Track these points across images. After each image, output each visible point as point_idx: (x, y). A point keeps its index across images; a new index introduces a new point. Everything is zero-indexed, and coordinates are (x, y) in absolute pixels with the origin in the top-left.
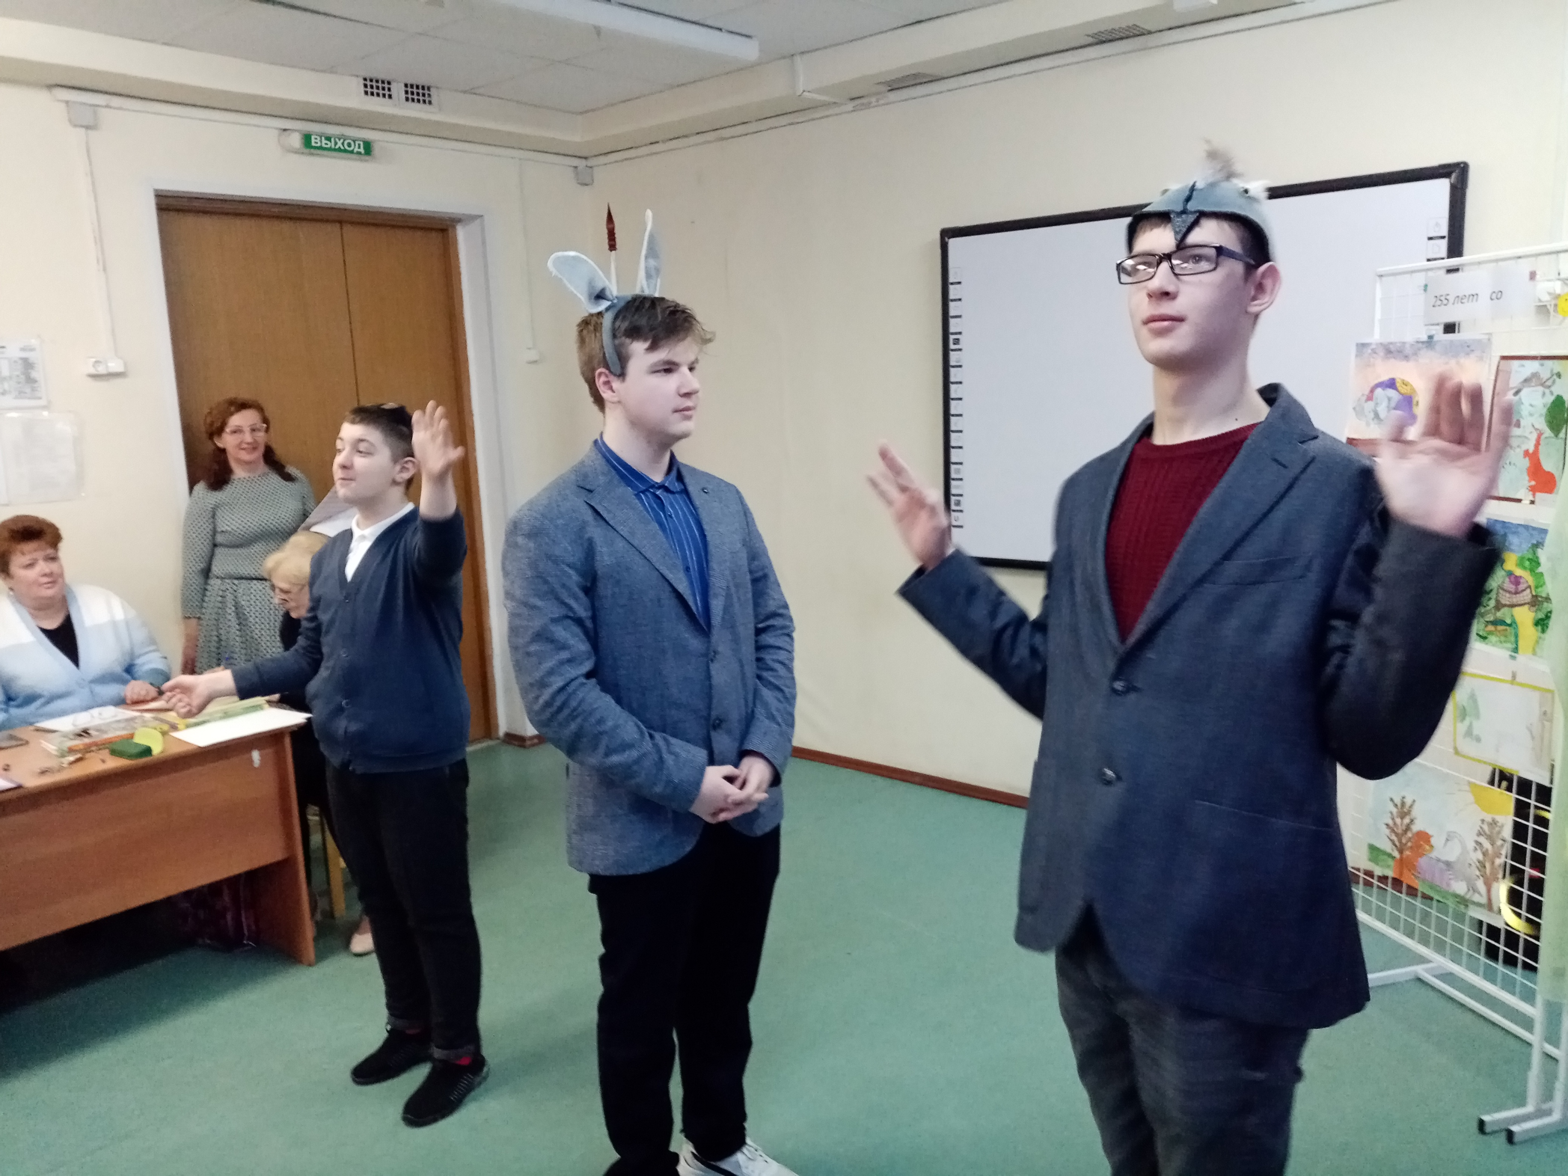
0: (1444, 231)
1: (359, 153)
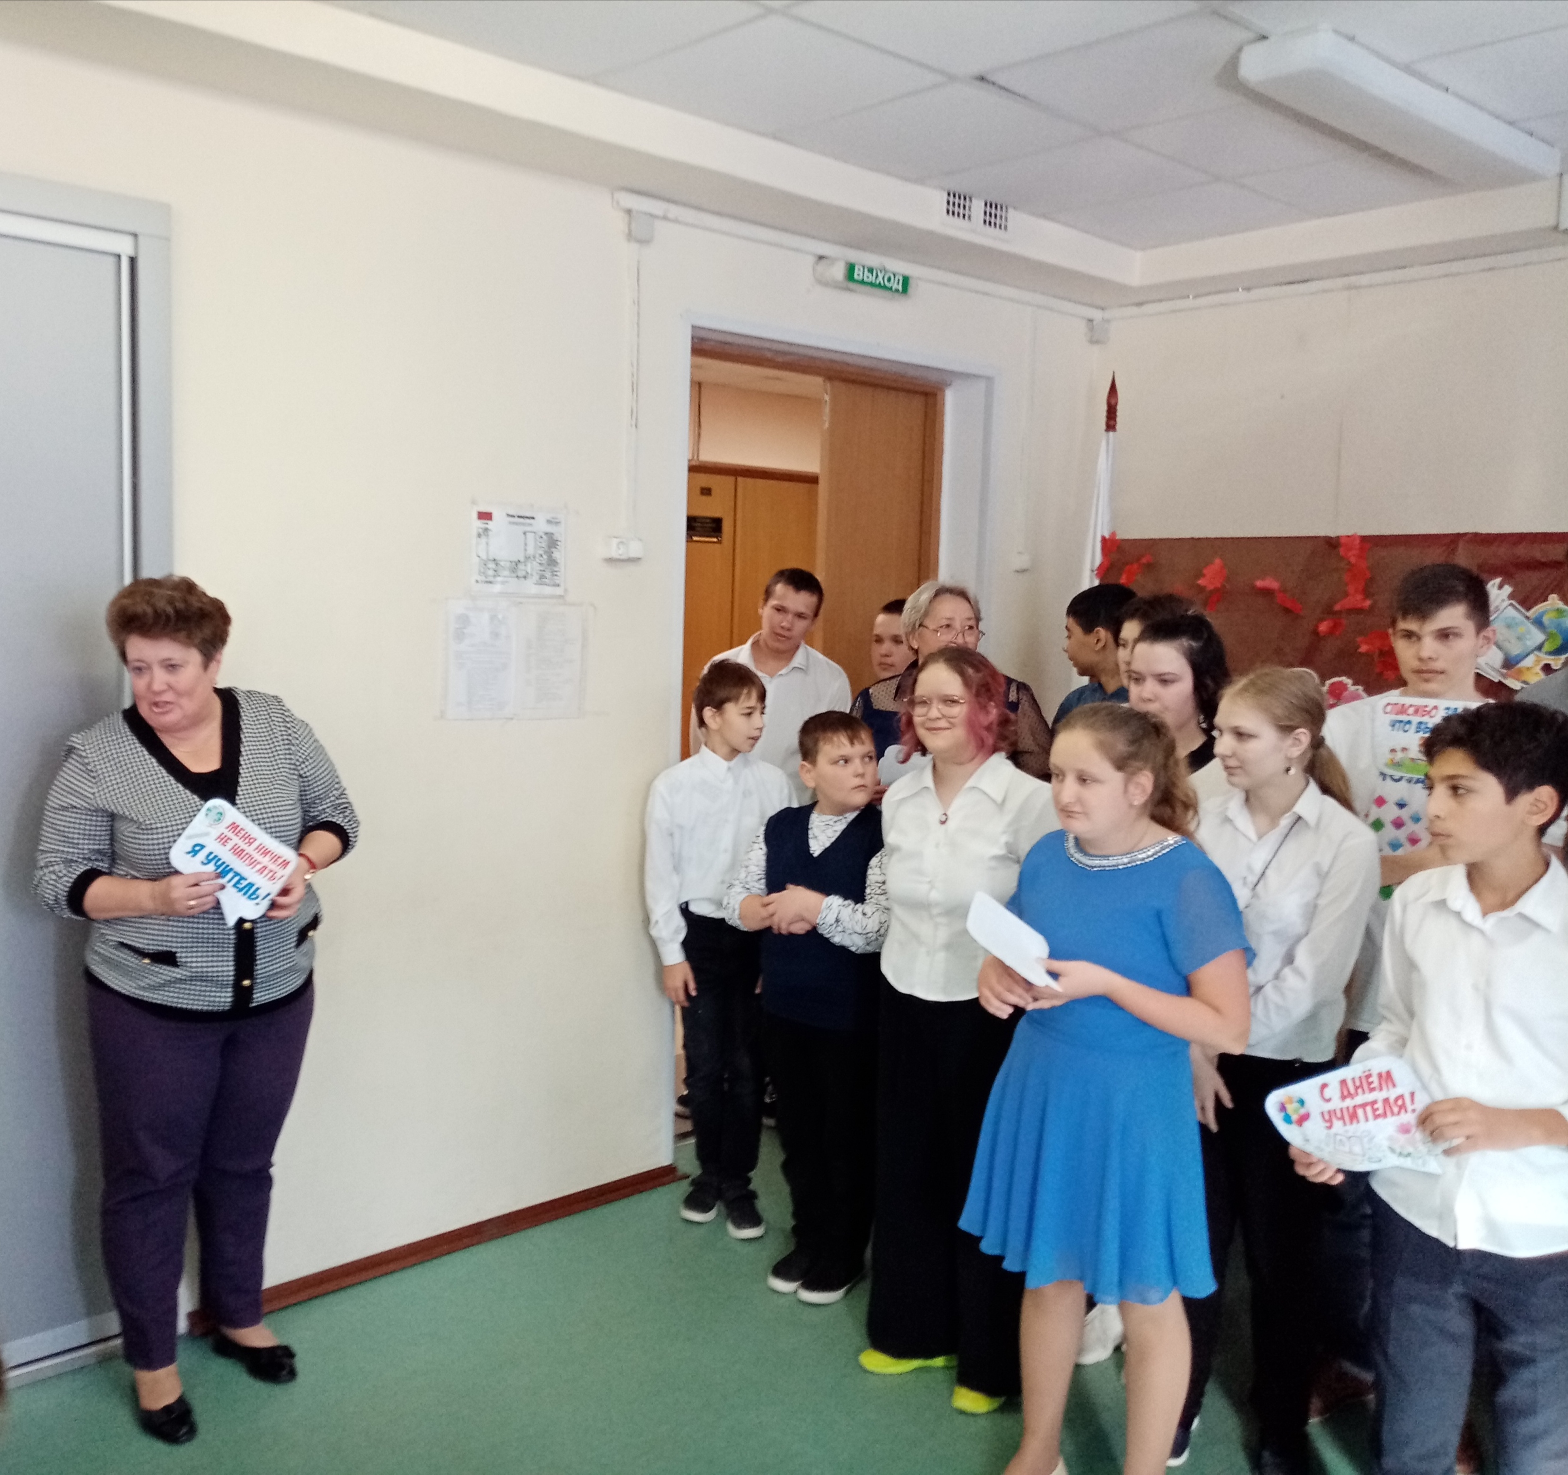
1: (897, 291)
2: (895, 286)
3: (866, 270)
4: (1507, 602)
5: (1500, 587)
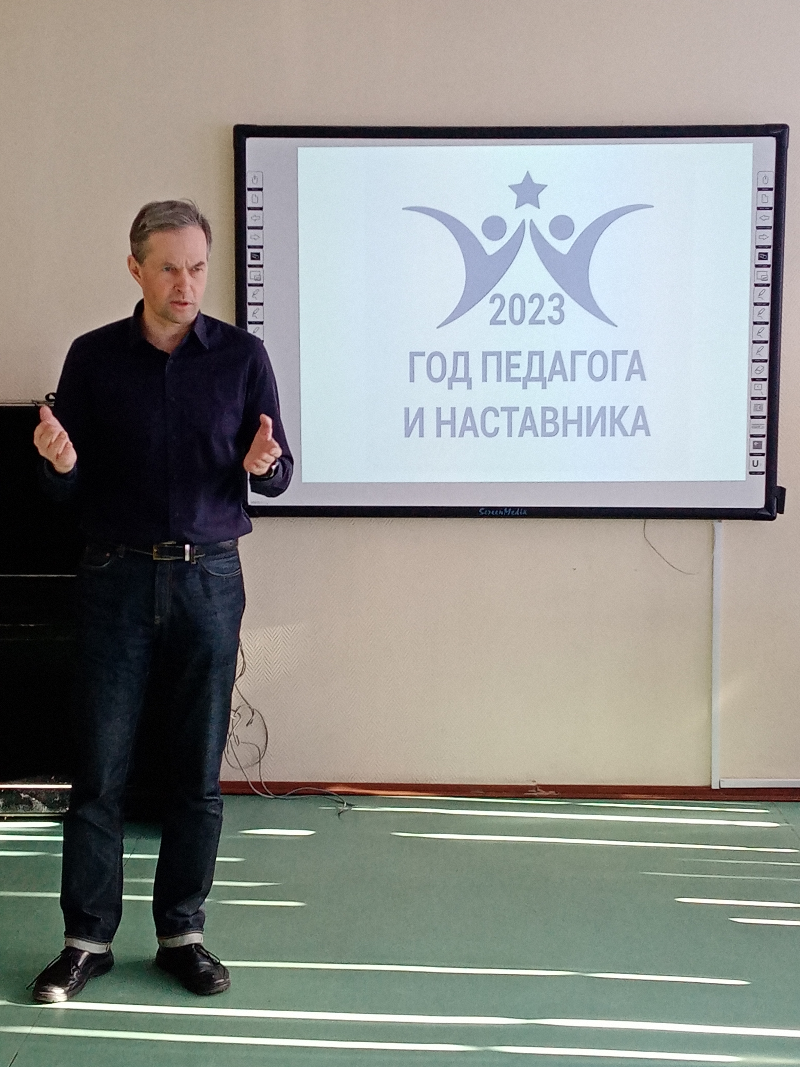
0: (772, 184)
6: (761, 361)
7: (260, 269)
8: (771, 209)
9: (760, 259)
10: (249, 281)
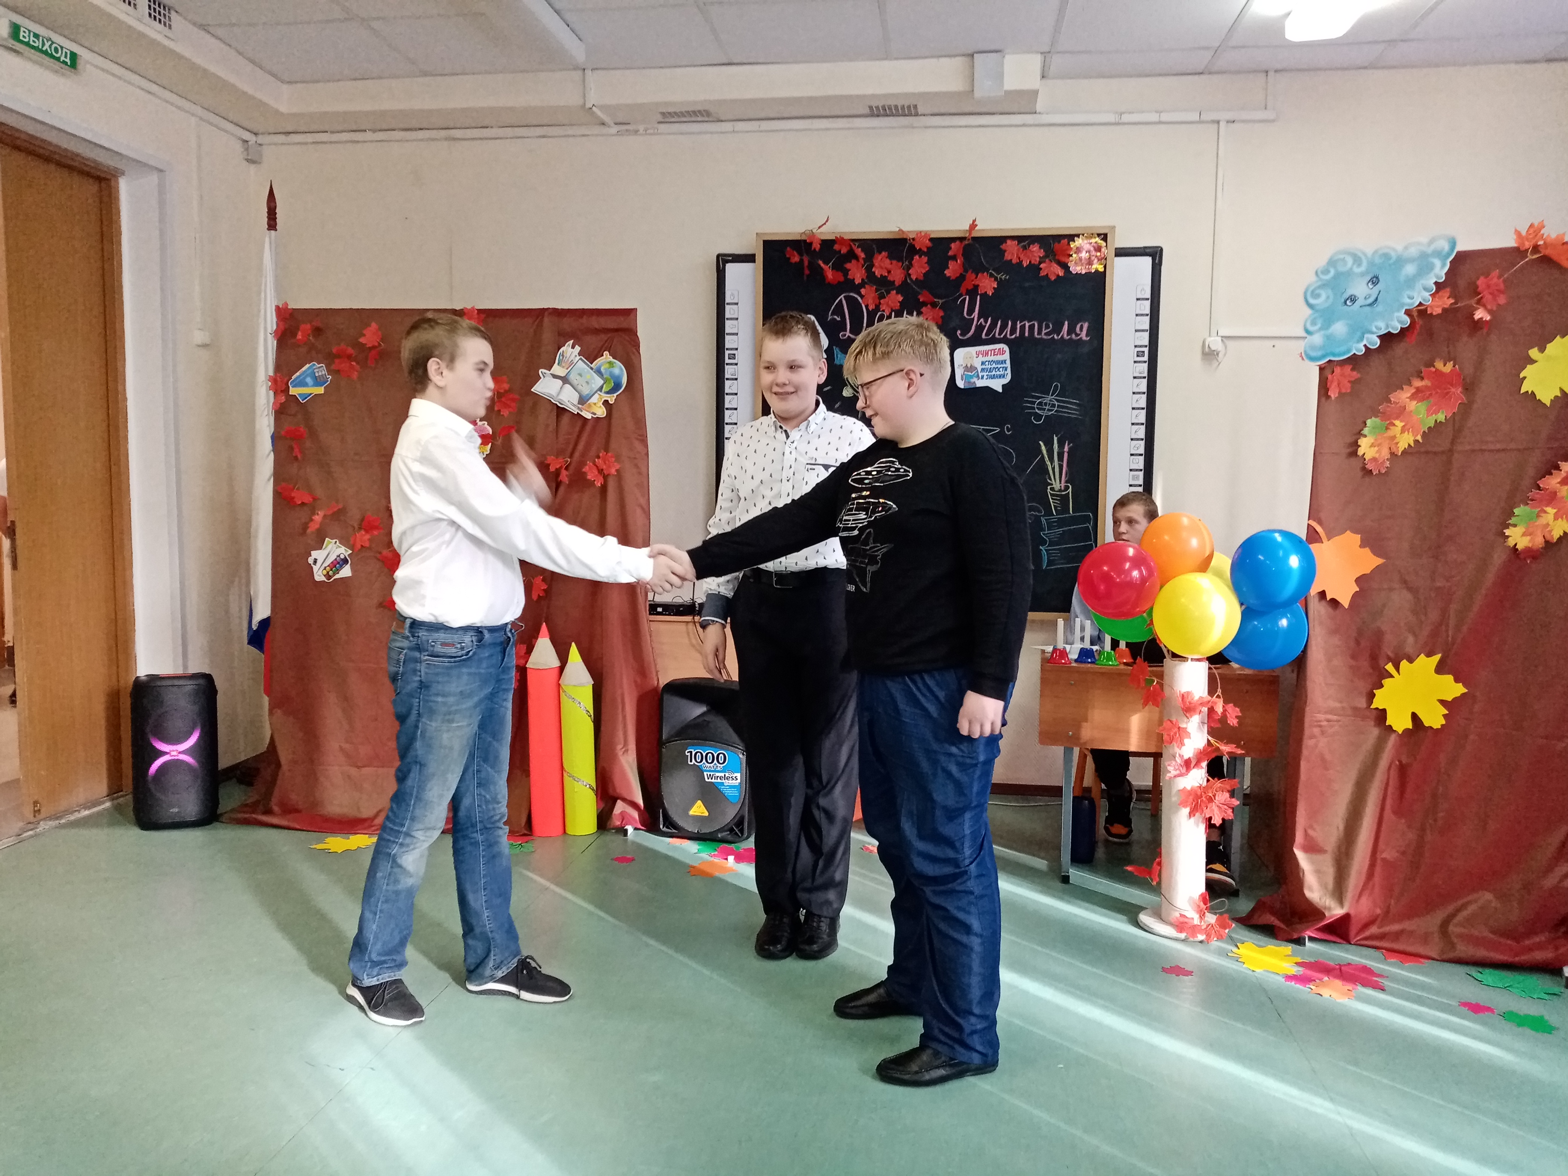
0: (1148, 295)
1: (65, 63)
2: (62, 58)
3: (32, 33)
4: (578, 358)
5: (573, 347)
6: (1138, 439)
7: (735, 366)
8: (1147, 315)
9: (1138, 356)
10: (726, 376)
